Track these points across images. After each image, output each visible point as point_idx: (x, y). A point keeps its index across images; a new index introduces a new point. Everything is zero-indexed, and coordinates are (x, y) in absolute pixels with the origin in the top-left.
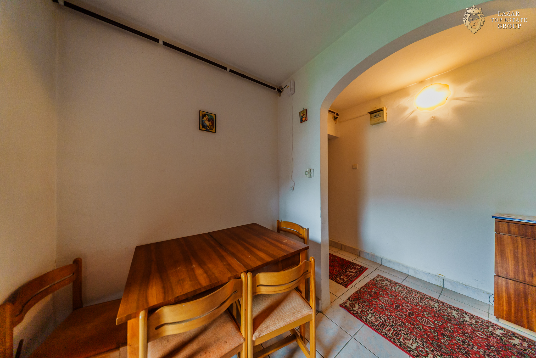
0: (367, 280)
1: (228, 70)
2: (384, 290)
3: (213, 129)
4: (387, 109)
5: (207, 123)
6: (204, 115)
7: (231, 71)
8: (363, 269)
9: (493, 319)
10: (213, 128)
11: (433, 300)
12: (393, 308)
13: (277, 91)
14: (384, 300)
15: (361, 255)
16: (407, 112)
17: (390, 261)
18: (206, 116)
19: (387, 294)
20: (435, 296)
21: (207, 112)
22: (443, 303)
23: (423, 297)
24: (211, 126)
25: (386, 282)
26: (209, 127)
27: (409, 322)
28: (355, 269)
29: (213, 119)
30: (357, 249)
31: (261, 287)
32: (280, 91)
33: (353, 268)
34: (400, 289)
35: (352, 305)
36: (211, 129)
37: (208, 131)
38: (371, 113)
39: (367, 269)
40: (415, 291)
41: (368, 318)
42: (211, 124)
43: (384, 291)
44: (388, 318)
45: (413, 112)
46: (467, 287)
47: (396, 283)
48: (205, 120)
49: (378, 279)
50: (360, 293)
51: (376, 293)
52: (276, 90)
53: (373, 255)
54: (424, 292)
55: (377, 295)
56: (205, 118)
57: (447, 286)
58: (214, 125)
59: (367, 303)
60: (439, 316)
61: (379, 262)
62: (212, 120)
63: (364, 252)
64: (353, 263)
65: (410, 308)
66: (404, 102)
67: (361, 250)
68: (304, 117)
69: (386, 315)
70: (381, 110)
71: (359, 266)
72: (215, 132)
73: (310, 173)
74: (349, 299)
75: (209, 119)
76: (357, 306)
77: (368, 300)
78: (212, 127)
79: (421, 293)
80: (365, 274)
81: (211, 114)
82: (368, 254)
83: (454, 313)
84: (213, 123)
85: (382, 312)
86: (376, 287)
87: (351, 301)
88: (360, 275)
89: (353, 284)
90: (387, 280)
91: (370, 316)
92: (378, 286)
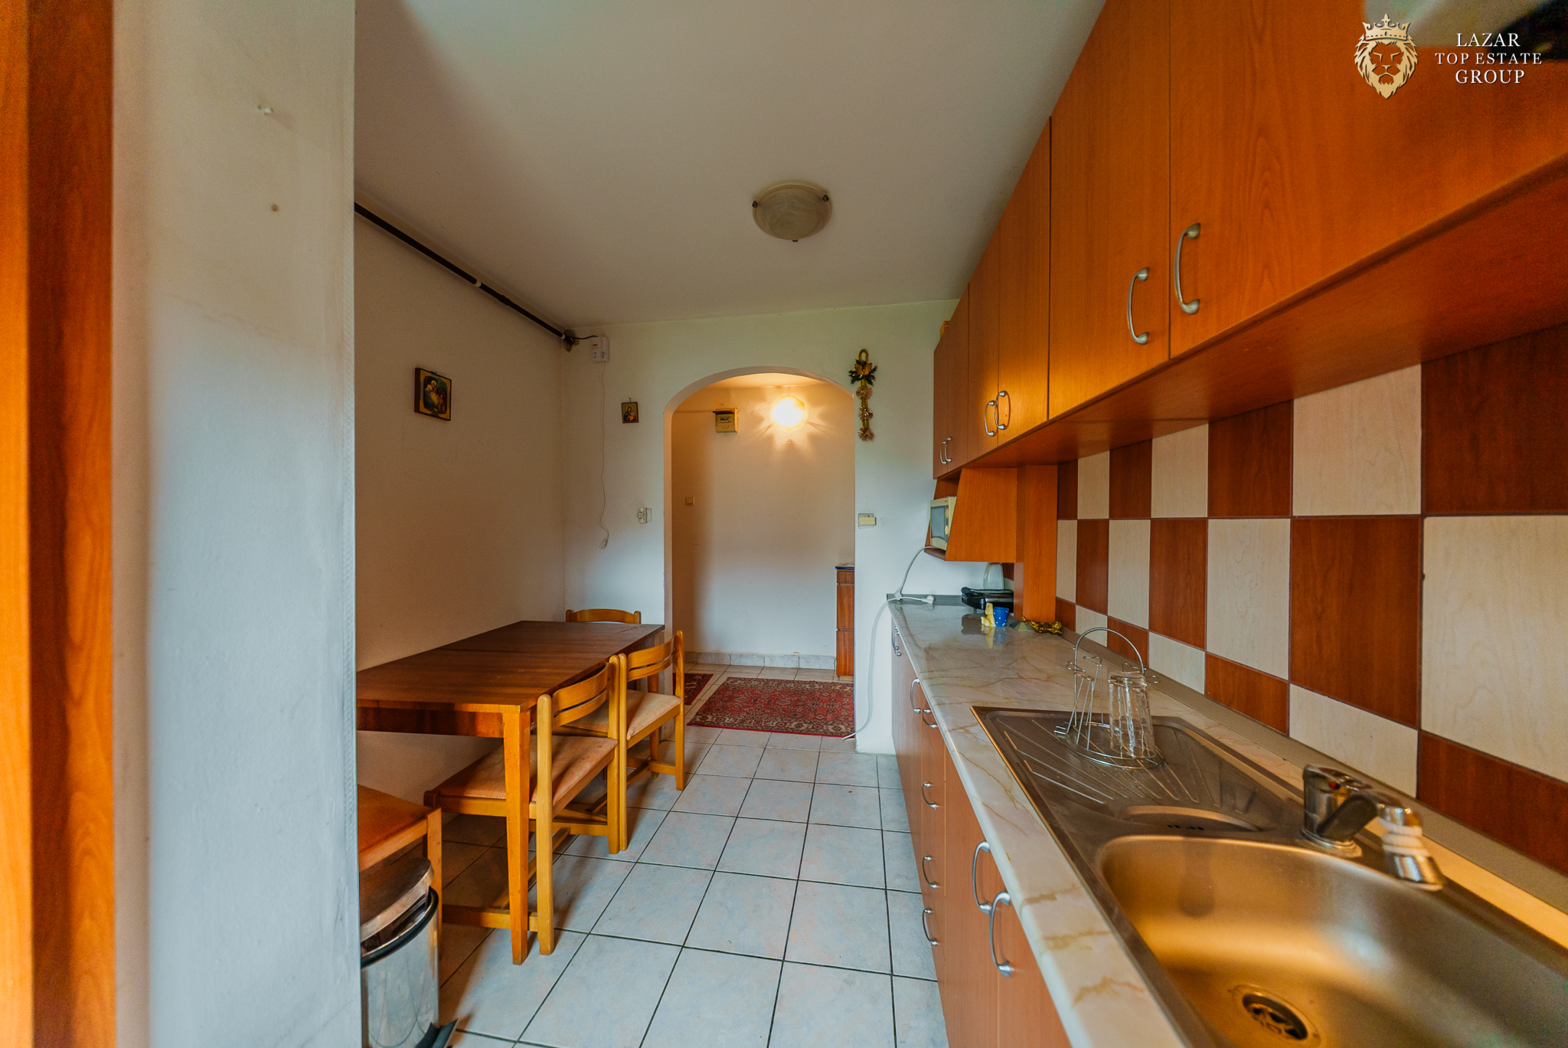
0: (715, 688)
1: (478, 284)
2: (739, 690)
3: (445, 413)
4: (738, 412)
5: (434, 397)
6: (428, 380)
7: (483, 287)
8: (706, 678)
9: (836, 680)
10: (446, 410)
11: (790, 682)
12: (752, 703)
13: (565, 339)
14: (739, 701)
15: (699, 661)
16: (764, 425)
17: (741, 655)
18: (433, 382)
19: (743, 693)
20: (791, 678)
21: (432, 372)
22: (798, 681)
23: (780, 682)
24: (442, 405)
25: (739, 682)
26: (437, 408)
27: (769, 708)
28: (695, 680)
29: (447, 389)
30: (693, 652)
31: (633, 671)
32: (569, 339)
33: (692, 680)
34: (756, 683)
35: (705, 718)
36: (442, 413)
37: (435, 416)
38: (717, 413)
39: (712, 675)
40: (771, 680)
41: (726, 721)
42: (441, 401)
43: (738, 692)
44: (747, 713)
45: (769, 427)
46: (818, 657)
47: (750, 680)
48: (431, 391)
49: (729, 682)
50: (710, 703)
51: (730, 696)
52: (564, 337)
53: (718, 654)
54: (781, 678)
55: (731, 698)
56: (430, 387)
57: (803, 665)
58: (448, 402)
59: (722, 710)
60: (796, 693)
61: (726, 662)
62: (444, 391)
63: (705, 653)
64: (690, 674)
65: (768, 696)
66: (759, 408)
67: (699, 651)
68: (630, 414)
69: (744, 711)
70: (731, 412)
71: (700, 675)
72: (450, 420)
73: (643, 515)
74: (697, 714)
75: (437, 390)
76: (710, 717)
77: (722, 706)
78: (444, 407)
79: (778, 680)
80: (711, 681)
81: (442, 379)
82: (711, 654)
83: (807, 686)
84: (445, 399)
85: (741, 710)
86: (728, 690)
87: (701, 715)
88: (704, 685)
89: (698, 697)
90: (740, 679)
91: (728, 719)
92: (731, 689)
